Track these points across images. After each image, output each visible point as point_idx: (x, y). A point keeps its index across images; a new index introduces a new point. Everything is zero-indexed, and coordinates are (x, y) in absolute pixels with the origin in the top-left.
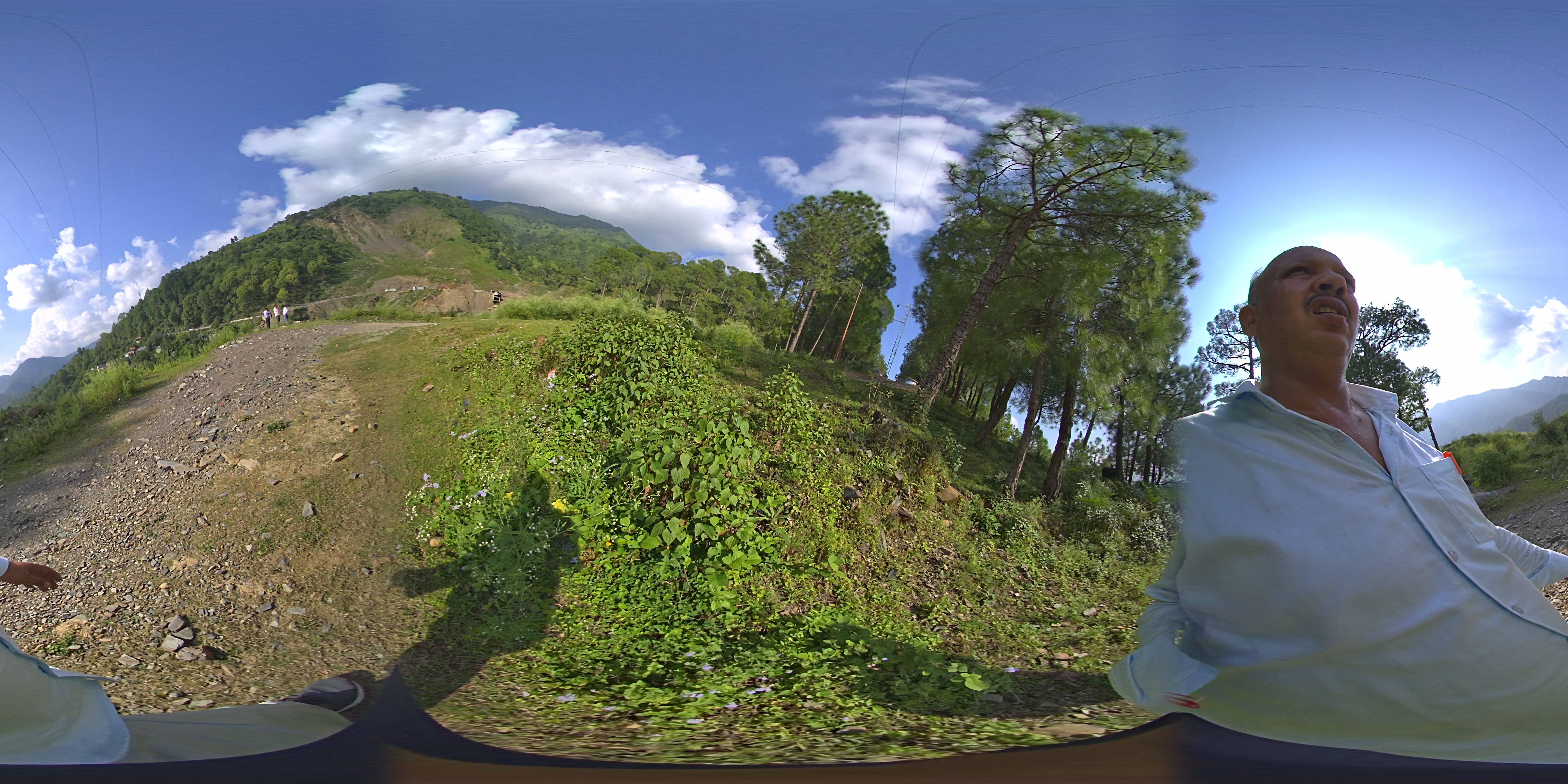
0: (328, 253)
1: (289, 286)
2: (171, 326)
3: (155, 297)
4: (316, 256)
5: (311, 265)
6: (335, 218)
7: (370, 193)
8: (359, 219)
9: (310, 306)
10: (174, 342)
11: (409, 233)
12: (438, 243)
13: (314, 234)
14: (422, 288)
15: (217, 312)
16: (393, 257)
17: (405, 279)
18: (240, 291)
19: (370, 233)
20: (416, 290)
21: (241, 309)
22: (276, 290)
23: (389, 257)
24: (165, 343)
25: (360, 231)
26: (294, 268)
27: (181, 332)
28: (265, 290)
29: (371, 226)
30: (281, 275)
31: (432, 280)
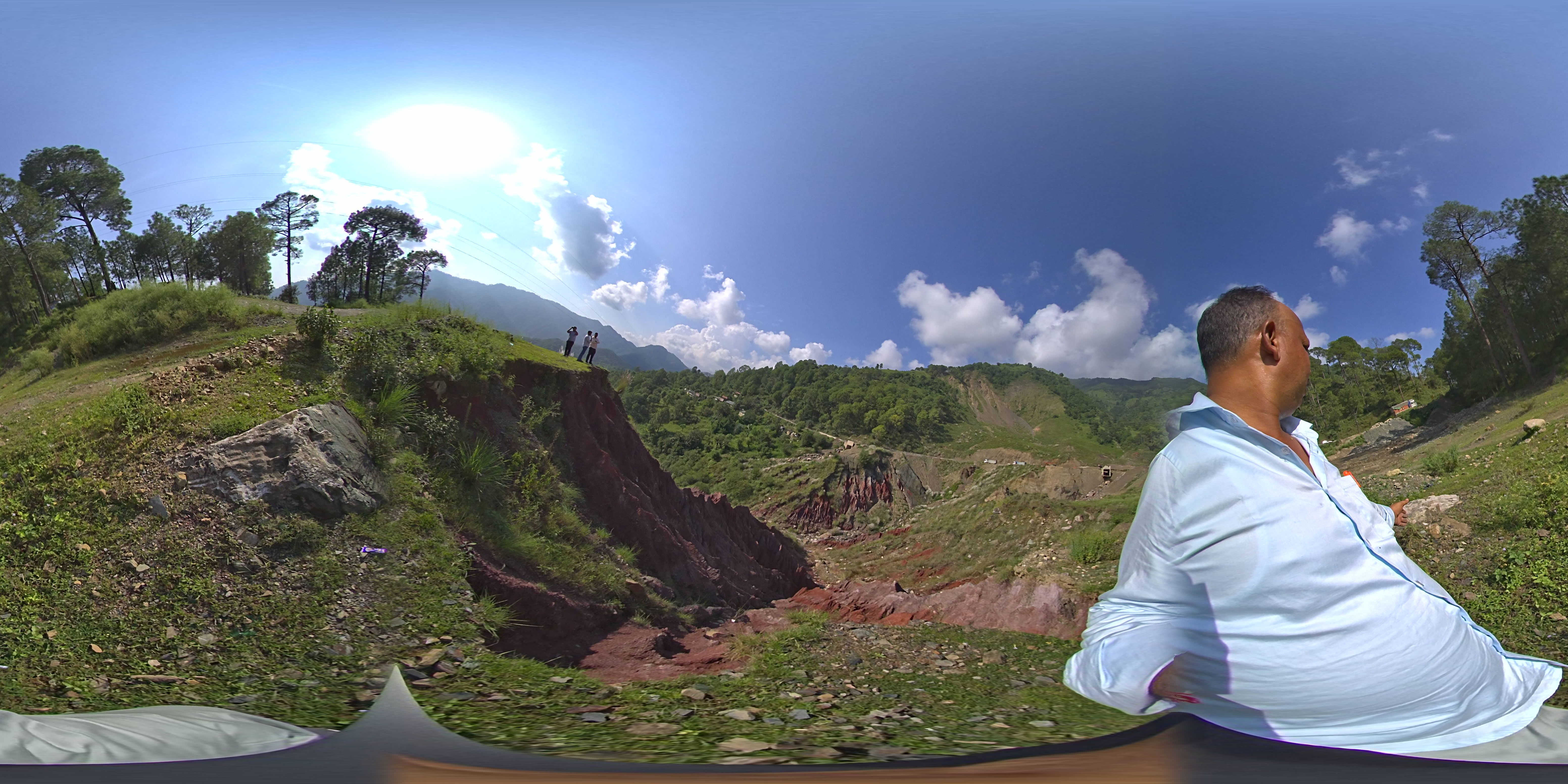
0: (944, 409)
1: (890, 427)
2: (771, 402)
4: (931, 408)
5: (922, 415)
6: (964, 379)
8: (984, 387)
9: (898, 455)
10: (760, 417)
11: (1020, 408)
12: (1045, 420)
13: (942, 388)
14: (1023, 464)
15: (813, 416)
16: (1003, 429)
17: (1007, 452)
18: (843, 407)
19: (989, 402)
20: (1016, 465)
21: (834, 425)
22: (876, 425)
23: (1000, 428)
24: (753, 411)
25: (981, 398)
26: (905, 411)
27: (773, 413)
28: (867, 419)
29: (991, 395)
30: (889, 412)
31: (1034, 455)
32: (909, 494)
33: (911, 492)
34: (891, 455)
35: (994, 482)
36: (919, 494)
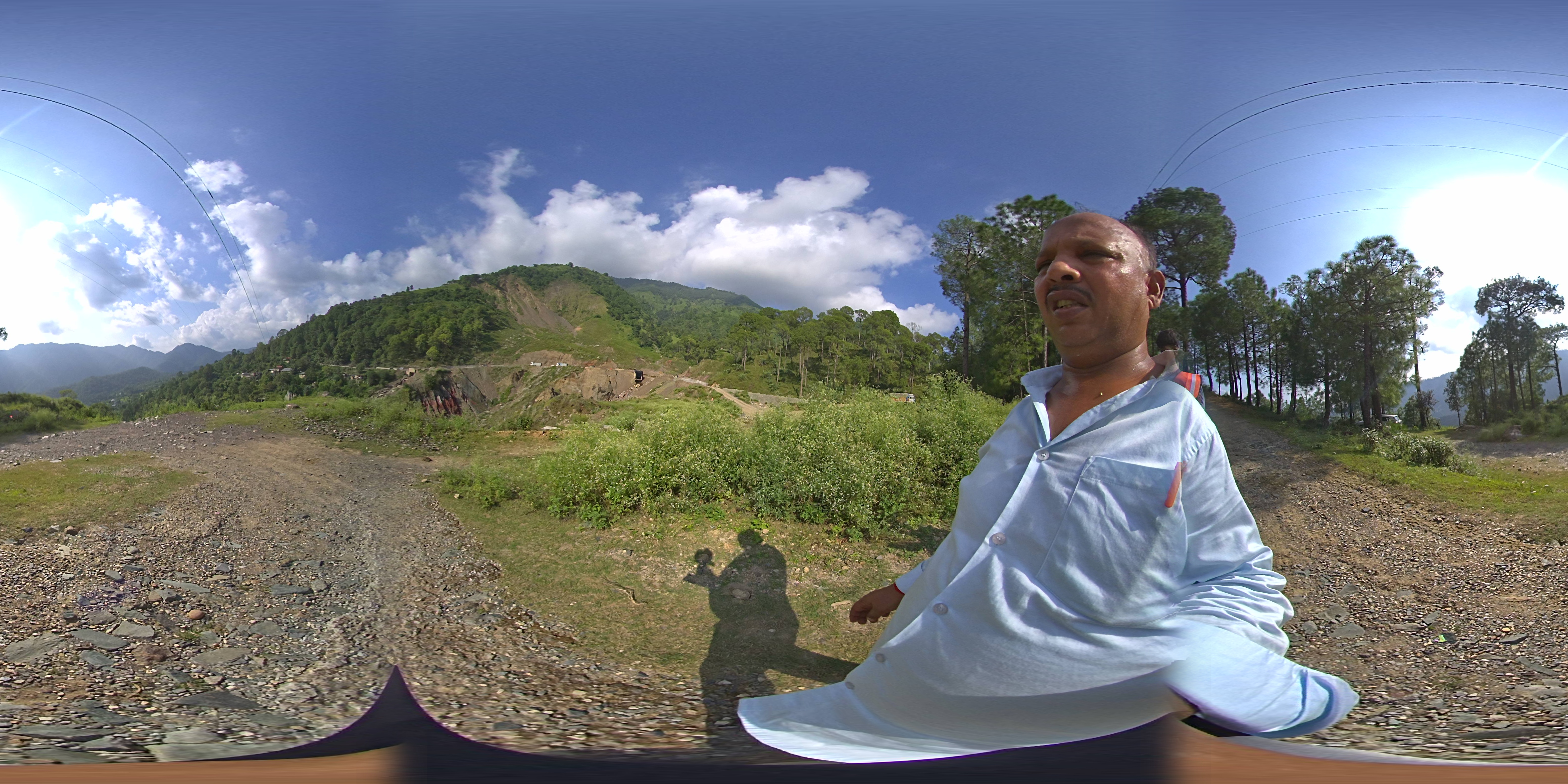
0: (486, 318)
1: (441, 346)
2: (322, 356)
3: (317, 324)
4: (473, 320)
5: (466, 328)
6: (501, 285)
7: (536, 266)
8: (522, 289)
9: (455, 370)
10: (318, 373)
11: (561, 308)
12: (587, 319)
13: (479, 297)
14: (565, 365)
15: (367, 355)
16: (545, 331)
17: (551, 354)
18: (393, 339)
19: (529, 305)
20: (559, 367)
21: (389, 357)
22: (428, 347)
23: (541, 330)
24: (310, 370)
25: (521, 301)
26: (451, 328)
27: (329, 365)
28: (418, 344)
29: (530, 297)
30: (436, 332)
31: (576, 357)
32: (473, 404)
33: (474, 402)
34: (450, 372)
35: (541, 384)
36: (481, 402)
